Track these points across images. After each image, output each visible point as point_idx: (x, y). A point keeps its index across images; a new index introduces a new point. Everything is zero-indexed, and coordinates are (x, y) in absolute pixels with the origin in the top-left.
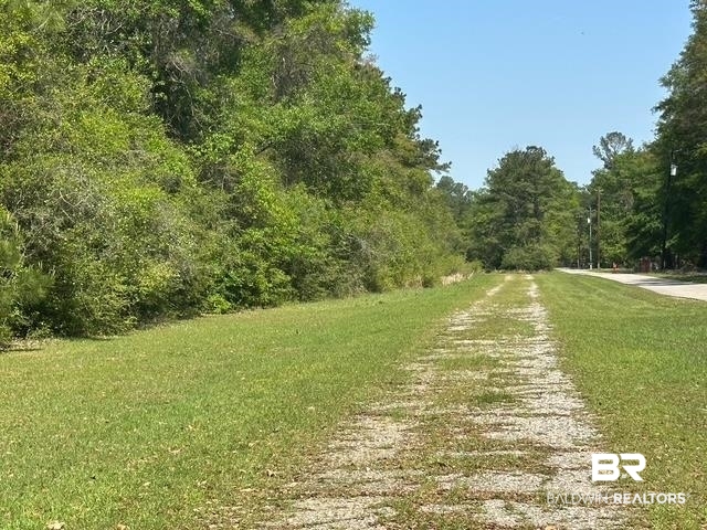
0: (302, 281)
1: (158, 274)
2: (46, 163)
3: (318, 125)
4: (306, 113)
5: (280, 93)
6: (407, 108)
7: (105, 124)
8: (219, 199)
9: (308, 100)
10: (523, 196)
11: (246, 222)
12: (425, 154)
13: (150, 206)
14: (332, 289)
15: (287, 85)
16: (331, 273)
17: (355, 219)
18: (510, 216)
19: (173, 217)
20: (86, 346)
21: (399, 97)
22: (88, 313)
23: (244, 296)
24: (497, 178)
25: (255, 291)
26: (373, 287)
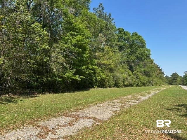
0: (144, 84)
1: (127, 83)
2: (116, 73)
3: (147, 70)
4: (146, 69)
5: (144, 67)
6: (160, 69)
7: (122, 70)
8: (135, 77)
9: (146, 68)
10: (175, 78)
11: (138, 79)
12: (162, 73)
13: (127, 77)
14: (148, 86)
15: (145, 66)
16: (148, 84)
17: (151, 79)
18: (173, 79)
19: (129, 78)
20: (118, 88)
21: (159, 68)
22: (120, 86)
23: (138, 85)
24: (171, 76)
25: (139, 85)
26: (153, 86)
